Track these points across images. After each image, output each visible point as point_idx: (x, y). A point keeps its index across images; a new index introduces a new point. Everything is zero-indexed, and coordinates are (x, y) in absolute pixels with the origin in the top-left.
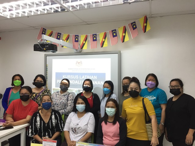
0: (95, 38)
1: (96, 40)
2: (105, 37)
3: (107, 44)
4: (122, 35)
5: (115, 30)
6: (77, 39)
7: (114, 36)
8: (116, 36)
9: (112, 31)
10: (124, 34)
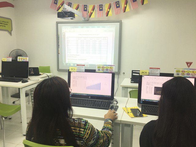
0: (101, 8)
1: (102, 10)
2: (110, 8)
3: (111, 14)
4: (124, 6)
5: (118, 2)
6: (85, 9)
7: (117, 7)
8: (119, 7)
9: (116, 2)
10: (125, 6)
